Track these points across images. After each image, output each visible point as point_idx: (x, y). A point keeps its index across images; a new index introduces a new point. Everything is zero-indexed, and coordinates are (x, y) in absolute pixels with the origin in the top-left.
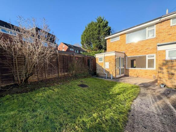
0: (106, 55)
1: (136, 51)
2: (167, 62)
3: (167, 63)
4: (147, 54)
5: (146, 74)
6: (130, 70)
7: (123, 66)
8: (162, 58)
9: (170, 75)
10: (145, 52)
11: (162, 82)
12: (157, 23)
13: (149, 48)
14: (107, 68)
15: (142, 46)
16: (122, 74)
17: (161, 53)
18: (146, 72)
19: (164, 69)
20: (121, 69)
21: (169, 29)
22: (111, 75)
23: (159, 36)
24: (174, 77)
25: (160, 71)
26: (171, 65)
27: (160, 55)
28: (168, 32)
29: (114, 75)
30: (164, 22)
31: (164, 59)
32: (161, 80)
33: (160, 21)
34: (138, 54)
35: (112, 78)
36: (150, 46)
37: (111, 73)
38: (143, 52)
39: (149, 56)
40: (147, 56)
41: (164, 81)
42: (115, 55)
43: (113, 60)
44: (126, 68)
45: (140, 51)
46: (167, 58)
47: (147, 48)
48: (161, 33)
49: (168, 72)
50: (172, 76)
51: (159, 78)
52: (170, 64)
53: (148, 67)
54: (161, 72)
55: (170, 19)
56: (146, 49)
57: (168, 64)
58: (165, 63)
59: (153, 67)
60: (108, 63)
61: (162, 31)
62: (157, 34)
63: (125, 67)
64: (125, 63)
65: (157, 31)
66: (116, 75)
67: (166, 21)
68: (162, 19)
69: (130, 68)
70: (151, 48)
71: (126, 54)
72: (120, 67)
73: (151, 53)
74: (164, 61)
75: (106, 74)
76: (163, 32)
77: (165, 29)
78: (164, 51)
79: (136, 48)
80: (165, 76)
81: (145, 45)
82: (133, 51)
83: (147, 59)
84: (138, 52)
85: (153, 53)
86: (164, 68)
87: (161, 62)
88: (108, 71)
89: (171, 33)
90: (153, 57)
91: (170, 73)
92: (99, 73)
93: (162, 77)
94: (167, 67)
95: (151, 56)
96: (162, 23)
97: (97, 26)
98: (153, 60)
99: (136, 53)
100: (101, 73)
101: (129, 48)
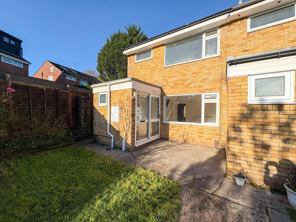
0: (114, 88)
1: (182, 84)
2: (252, 109)
3: (251, 114)
4: (204, 92)
5: (200, 136)
6: (170, 126)
7: (158, 117)
8: (240, 98)
9: (259, 150)
10: (200, 87)
11: (238, 168)
12: (223, 26)
13: (207, 79)
14: (115, 121)
15: (194, 73)
16: (153, 135)
17: (236, 84)
18: (202, 131)
19: (242, 129)
20: (153, 123)
21: (244, 39)
22: (122, 139)
23: (226, 52)
24: (269, 155)
25: (233, 134)
26: (261, 120)
27: (233, 92)
28: (242, 45)
29: (129, 142)
30: (236, 23)
31: (243, 102)
32: (238, 161)
33: (228, 21)
34: (186, 91)
35: (124, 149)
36: (209, 73)
37: (123, 135)
38: (194, 87)
39: (207, 97)
40: (203, 95)
41: (245, 165)
42: (131, 87)
43: (128, 102)
44: (164, 122)
45: (190, 84)
46: (252, 99)
47: (204, 79)
48: (229, 46)
49: (254, 138)
50: (264, 150)
51: (232, 157)
53: (206, 121)
54: (235, 138)
55: (246, 17)
56: (201, 81)
57: (253, 116)
58: (246, 112)
59: (215, 122)
60: (117, 108)
61: (232, 42)
62: (221, 48)
63: (162, 119)
64: (162, 109)
65: (221, 42)
66: (133, 141)
67: (239, 22)
68: (232, 14)
69: (170, 122)
70: (211, 78)
71: (165, 91)
72: (148, 118)
73: (210, 89)
74: (243, 108)
75: (113, 136)
76: (233, 45)
77: (237, 38)
78: (244, 79)
79: (183, 78)
80: (246, 152)
81: (200, 72)
82: (178, 84)
83: (204, 101)
84: (187, 86)
85: (213, 89)
86: (244, 126)
87: (236, 111)
88: (118, 130)
89: (247, 49)
90: (215, 98)
91: (258, 143)
92: (99, 132)
93: (240, 154)
94: (251, 126)
95: (210, 97)
96: (232, 25)
97: (128, 40)
98: (215, 104)
99: (183, 88)
100: (103, 133)
101: (170, 77)
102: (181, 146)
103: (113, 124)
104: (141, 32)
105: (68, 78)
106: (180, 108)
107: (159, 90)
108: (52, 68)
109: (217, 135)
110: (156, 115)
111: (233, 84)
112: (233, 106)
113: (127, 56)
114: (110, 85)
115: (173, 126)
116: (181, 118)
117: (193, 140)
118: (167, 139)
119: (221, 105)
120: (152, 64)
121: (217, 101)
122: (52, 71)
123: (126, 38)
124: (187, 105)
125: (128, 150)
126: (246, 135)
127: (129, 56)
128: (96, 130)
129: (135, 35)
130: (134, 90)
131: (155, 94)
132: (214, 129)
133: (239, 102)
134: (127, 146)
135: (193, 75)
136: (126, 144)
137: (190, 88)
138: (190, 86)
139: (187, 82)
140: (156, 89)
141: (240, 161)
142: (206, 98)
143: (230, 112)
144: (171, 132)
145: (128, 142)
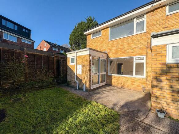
0: (79, 54)
1: (120, 51)
2: (170, 67)
3: (169, 70)
4: (135, 56)
5: (133, 84)
6: (113, 77)
7: (105, 71)
8: (161, 59)
10: (133, 52)
11: (160, 106)
12: (148, 12)
13: (137, 47)
14: (79, 73)
15: (128, 44)
16: (102, 82)
17: (158, 50)
18: (134, 81)
19: (162, 80)
20: (102, 75)
21: (164, 20)
22: (84, 84)
23: (150, 30)
26: (177, 74)
27: (156, 55)
28: (162, 24)
29: (88, 86)
30: (158, 10)
31: (163, 62)
32: (159, 101)
33: (152, 9)
34: (123, 56)
35: (84, 90)
36: (138, 44)
37: (84, 82)
38: (128, 53)
39: (137, 59)
40: (134, 58)
42: (89, 54)
43: (87, 62)
44: (109, 74)
45: (126, 51)
46: (170, 60)
47: (135, 47)
48: (153, 25)
49: (171, 87)
51: (155, 98)
52: (175, 71)
53: (136, 74)
54: (157, 86)
55: (165, 6)
56: (133, 49)
57: (171, 71)
58: (165, 69)
59: (143, 75)
60: (81, 66)
61: (155, 23)
62: (147, 27)
63: (107, 73)
65: (147, 23)
66: (90, 86)
67: (160, 9)
68: (154, 4)
69: (113, 75)
70: (140, 47)
71: (110, 55)
72: (99, 72)
73: (139, 54)
74: (163, 66)
75: (78, 82)
76: (156, 25)
77: (158, 20)
78: (164, 47)
79: (121, 47)
80: (165, 95)
81: (132, 43)
82: (118, 51)
83: (135, 62)
84: (124, 52)
85: (142, 54)
86: (163, 78)
87: (158, 67)
88: (81, 78)
90: (143, 59)
91: (174, 89)
93: (161, 97)
94: (169, 78)
95: (139, 59)
96: (155, 12)
97: (87, 26)
98: (143, 64)
99: (121, 54)
100: (72, 80)
101: (113, 47)
102: (120, 90)
103: (78, 75)
104: (94, 20)
105: (54, 49)
106: (119, 66)
107: (106, 55)
108: (46, 44)
109: (144, 83)
110: (104, 70)
111: (156, 50)
112: (156, 65)
113: (86, 35)
114: (77, 53)
116: (119, 72)
117: (128, 86)
119: (147, 64)
120: (102, 40)
121: (144, 61)
122: (45, 45)
123: (86, 25)
124: (123, 64)
125: (87, 90)
126: (165, 83)
127: (88, 35)
128: (69, 78)
129: (91, 23)
130: (90, 55)
131: (103, 57)
132: (143, 80)
133: (160, 62)
134: (86, 88)
135: (128, 45)
137: (126, 53)
138: (126, 52)
139: (124, 50)
140: (104, 54)
142: (136, 60)
143: (153, 68)
144: (113, 81)
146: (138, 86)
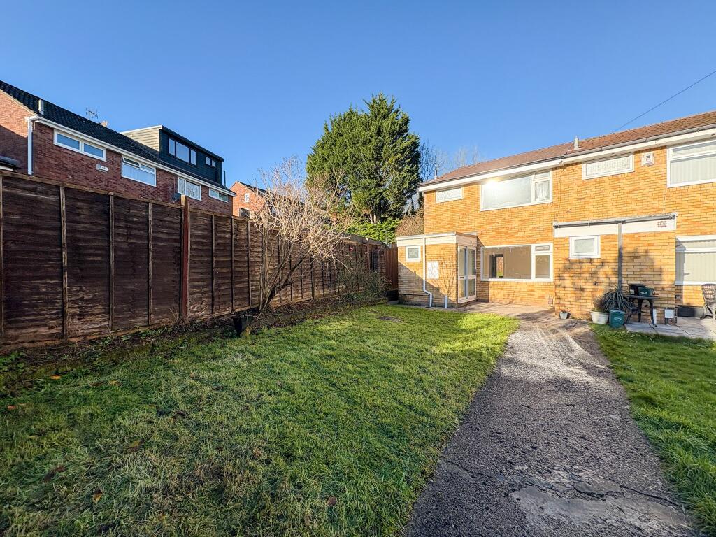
0: (429, 242)
1: (506, 233)
2: (572, 262)
4: (534, 242)
5: (531, 295)
6: (490, 285)
7: (474, 273)
8: (564, 253)
9: (578, 292)
10: (530, 236)
11: (563, 308)
12: (556, 169)
13: (537, 227)
14: (433, 277)
15: (521, 220)
16: (470, 295)
17: (560, 243)
20: (470, 281)
21: (580, 185)
22: (444, 296)
23: (560, 199)
24: (585, 295)
25: (558, 282)
26: (579, 270)
28: (577, 193)
29: (453, 298)
30: (570, 168)
31: (567, 257)
32: (562, 302)
33: (562, 165)
34: (511, 242)
35: (446, 306)
36: (540, 221)
37: (444, 291)
38: (523, 237)
39: (538, 248)
40: (533, 246)
41: (567, 305)
42: (455, 241)
43: (451, 257)
44: (482, 279)
45: (516, 233)
46: (573, 255)
47: (534, 228)
48: (564, 192)
49: (574, 284)
50: (582, 292)
51: (558, 300)
52: (576, 267)
53: (538, 275)
54: (560, 285)
55: (581, 163)
56: (530, 230)
57: (573, 267)
58: (568, 265)
59: (548, 277)
60: (436, 263)
61: (566, 188)
62: (555, 193)
63: (478, 276)
64: (479, 264)
65: (554, 187)
66: (457, 298)
67: (574, 167)
68: (565, 160)
69: (490, 280)
70: (542, 228)
71: (482, 240)
72: (465, 274)
73: (542, 240)
74: (566, 262)
75: (431, 294)
76: (568, 192)
77: (571, 184)
78: (567, 239)
79: (507, 225)
80: (568, 295)
81: (528, 220)
82: (501, 233)
83: (534, 254)
84: (512, 236)
85: (546, 240)
86: (566, 275)
87: (561, 263)
88: (437, 286)
89: (583, 197)
90: (548, 250)
92: (408, 291)
93: (564, 297)
94: (571, 275)
95: (542, 248)
96: (565, 169)
97: (372, 128)
98: (548, 257)
99: (507, 238)
100: (414, 292)
101: (490, 224)
103: (430, 282)
107: (475, 239)
111: (558, 243)
112: (559, 260)
113: (422, 193)
114: (425, 239)
115: (494, 285)
117: (521, 300)
118: (487, 301)
119: (555, 257)
120: (463, 206)
121: (550, 253)
122: (247, 200)
125: (451, 306)
126: (568, 282)
127: (426, 193)
128: (403, 289)
129: (385, 116)
130: (458, 245)
131: (470, 244)
132: (548, 285)
133: (563, 257)
134: (451, 303)
135: (521, 222)
136: (449, 300)
137: (517, 237)
138: (516, 235)
139: (513, 231)
140: (472, 239)
141: (564, 303)
142: (537, 250)
143: (556, 265)
144: (491, 291)
145: (451, 299)
146: (540, 297)
